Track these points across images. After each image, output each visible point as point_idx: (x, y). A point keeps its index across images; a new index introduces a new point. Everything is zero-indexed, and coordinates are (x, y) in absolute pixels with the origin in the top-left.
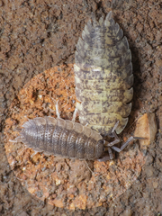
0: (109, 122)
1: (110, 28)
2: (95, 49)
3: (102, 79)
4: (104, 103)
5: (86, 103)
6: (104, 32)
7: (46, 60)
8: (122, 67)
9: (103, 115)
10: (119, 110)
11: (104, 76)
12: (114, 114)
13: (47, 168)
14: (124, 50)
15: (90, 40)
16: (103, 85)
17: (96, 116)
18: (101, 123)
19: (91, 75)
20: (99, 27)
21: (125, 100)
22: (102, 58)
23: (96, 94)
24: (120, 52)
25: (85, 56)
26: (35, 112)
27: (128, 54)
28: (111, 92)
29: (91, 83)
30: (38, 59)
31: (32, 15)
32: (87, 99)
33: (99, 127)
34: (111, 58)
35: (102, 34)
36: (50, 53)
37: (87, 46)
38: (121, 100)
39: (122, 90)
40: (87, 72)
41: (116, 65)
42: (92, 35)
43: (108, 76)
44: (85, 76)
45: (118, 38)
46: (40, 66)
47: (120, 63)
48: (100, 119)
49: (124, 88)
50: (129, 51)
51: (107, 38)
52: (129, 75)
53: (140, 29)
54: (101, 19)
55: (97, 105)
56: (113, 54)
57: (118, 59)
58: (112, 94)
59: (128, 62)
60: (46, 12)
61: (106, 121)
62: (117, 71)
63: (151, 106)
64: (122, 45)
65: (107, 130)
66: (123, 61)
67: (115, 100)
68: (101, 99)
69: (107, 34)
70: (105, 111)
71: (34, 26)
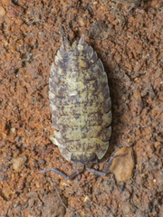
0: (89, 148)
1: (83, 51)
2: (68, 73)
3: (79, 103)
4: (82, 129)
5: (64, 130)
6: (77, 56)
7: (21, 90)
8: (98, 90)
9: (82, 141)
10: (99, 134)
11: (80, 100)
12: (94, 139)
13: (19, 204)
14: (99, 73)
15: (63, 65)
16: (80, 110)
17: (75, 143)
18: (81, 150)
19: (66, 100)
20: (72, 51)
21: (104, 124)
22: (77, 81)
23: (73, 120)
24: (95, 74)
25: (60, 81)
26: (8, 145)
27: (103, 77)
28: (89, 116)
29: (67, 109)
30: (12, 89)
31: (6, 43)
32: (64, 126)
33: (80, 153)
34: (86, 81)
35: (75, 58)
36: (24, 83)
37: (60, 71)
38: (100, 125)
39: (100, 114)
40: (62, 98)
41: (92, 88)
42: (65, 59)
43: (85, 100)
44: (60, 102)
45: (92, 61)
46: (14, 97)
47: (96, 85)
48: (80, 145)
49: (102, 111)
50: (105, 73)
51: (80, 61)
52: (106, 98)
53: (118, 60)
54: (74, 43)
55: (75, 131)
56: (88, 76)
57: (93, 82)
58: (90, 119)
59: (104, 85)
60: (21, 41)
61: (86, 147)
62: (93, 94)
63: (129, 140)
64: (97, 67)
65: (88, 155)
66: (99, 83)
67: (94, 125)
68: (79, 124)
69: (80, 57)
70: (84, 137)
71: (8, 55)
